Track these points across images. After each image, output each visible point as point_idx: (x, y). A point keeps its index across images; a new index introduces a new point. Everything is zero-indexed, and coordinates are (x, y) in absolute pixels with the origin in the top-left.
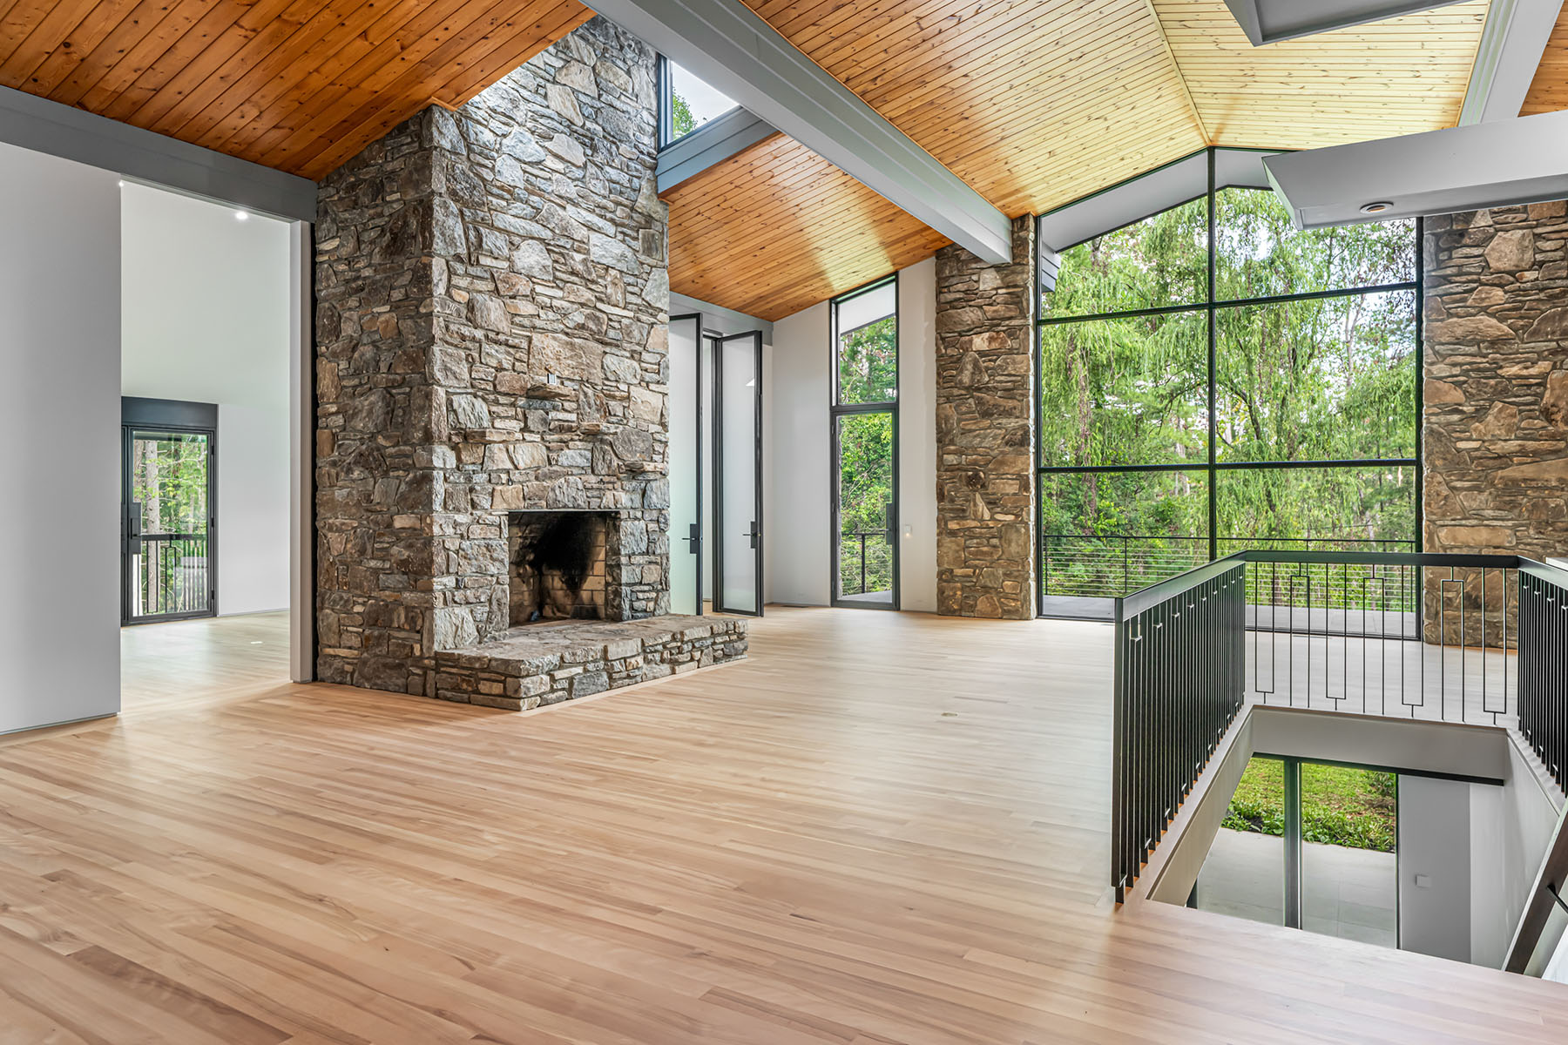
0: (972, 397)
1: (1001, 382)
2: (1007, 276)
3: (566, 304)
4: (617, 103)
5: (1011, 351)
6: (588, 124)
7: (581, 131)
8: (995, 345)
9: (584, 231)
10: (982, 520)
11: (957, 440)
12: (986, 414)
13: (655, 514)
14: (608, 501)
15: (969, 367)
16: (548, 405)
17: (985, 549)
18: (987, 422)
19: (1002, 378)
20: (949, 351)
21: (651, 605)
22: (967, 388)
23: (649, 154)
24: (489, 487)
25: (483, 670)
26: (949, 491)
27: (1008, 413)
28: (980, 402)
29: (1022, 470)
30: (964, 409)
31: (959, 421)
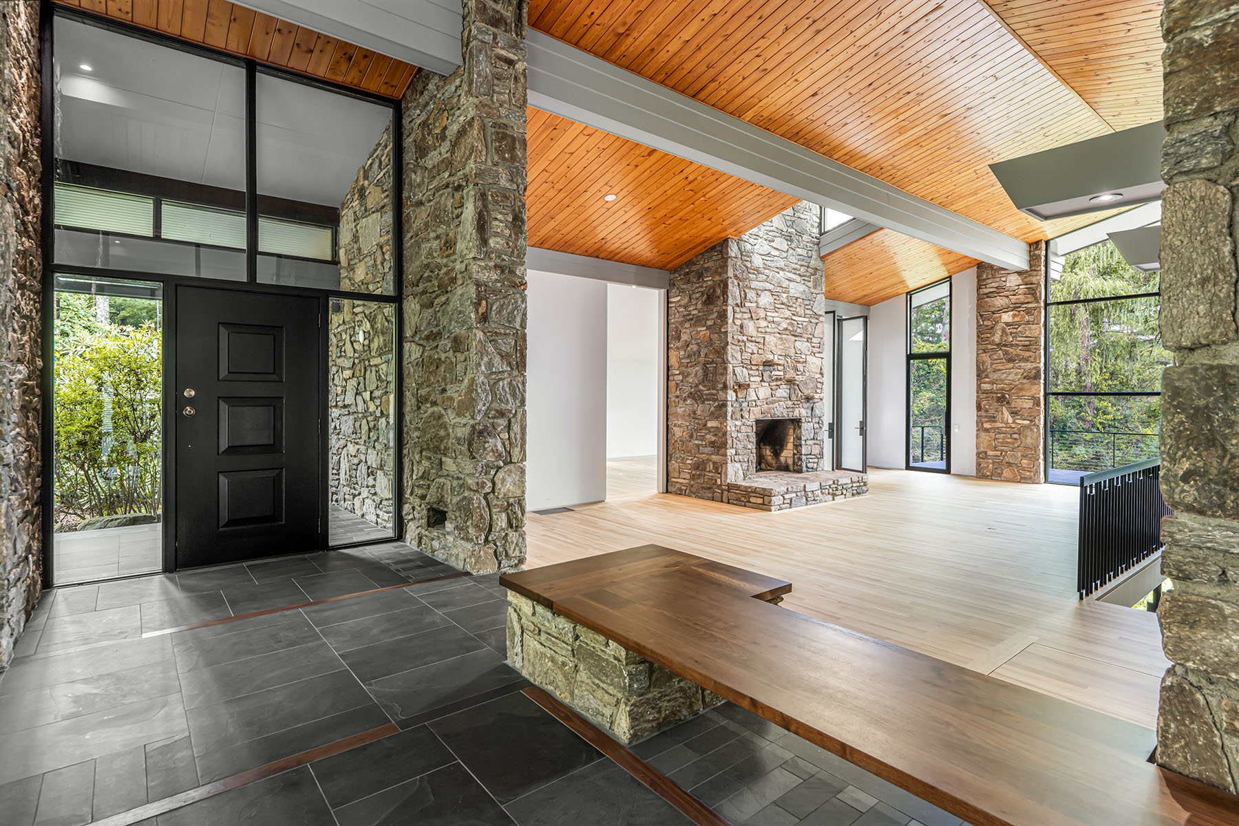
0: (1001, 350)
1: (1021, 341)
2: (1025, 277)
3: (779, 319)
4: (802, 216)
5: (1028, 323)
6: (789, 230)
7: (786, 234)
8: (1017, 319)
9: (787, 282)
10: (1007, 423)
11: (990, 375)
12: (1010, 360)
13: (817, 420)
14: (796, 413)
15: (1000, 332)
16: (772, 368)
17: (1009, 440)
18: (1011, 365)
19: (1022, 339)
20: (985, 323)
21: (815, 465)
22: (997, 345)
23: (816, 237)
24: (748, 409)
25: (752, 492)
26: (984, 405)
27: (1026, 360)
28: (1006, 353)
29: (1035, 394)
30: (995, 357)
31: (992, 364)
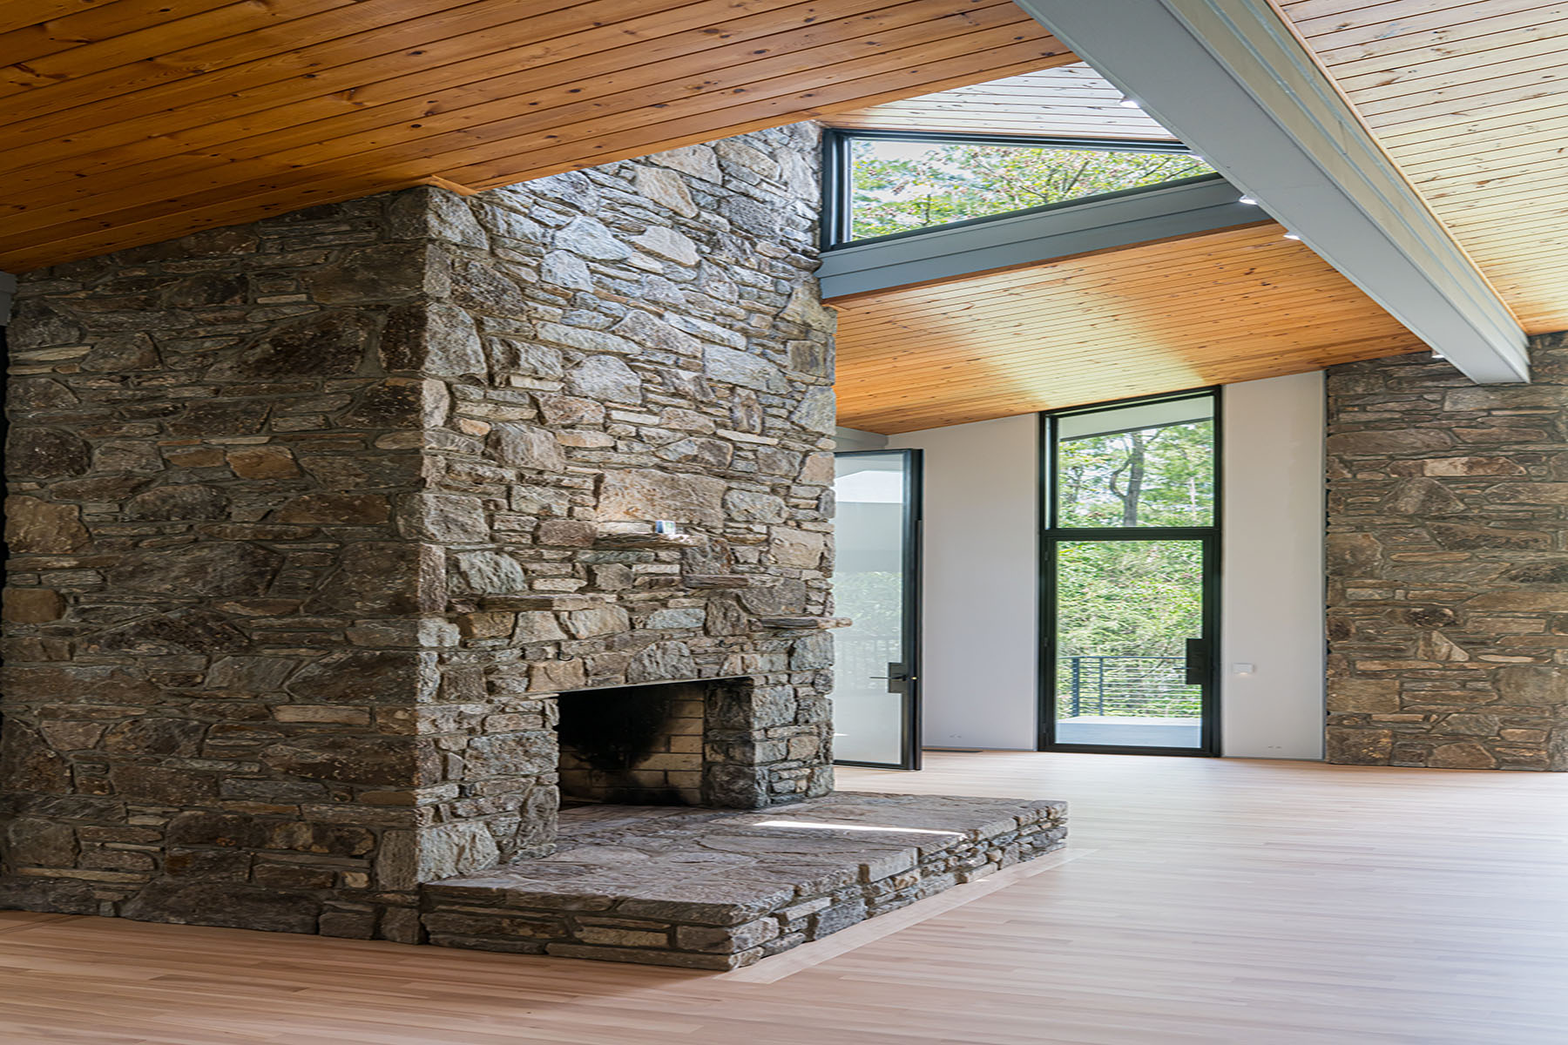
0: (1423, 527)
1: (1499, 511)
3: (663, 432)
4: (753, 191)
6: (705, 215)
7: (693, 224)
9: (697, 343)
10: (1447, 661)
11: (1383, 573)
12: (1460, 546)
13: (809, 676)
14: (733, 667)
15: (1416, 493)
16: (632, 557)
17: (1455, 693)
18: (1462, 555)
20: (1361, 475)
21: (803, 784)
22: (1409, 517)
23: (804, 253)
24: (523, 665)
26: (1360, 628)
30: (1403, 540)
31: (1389, 552)
